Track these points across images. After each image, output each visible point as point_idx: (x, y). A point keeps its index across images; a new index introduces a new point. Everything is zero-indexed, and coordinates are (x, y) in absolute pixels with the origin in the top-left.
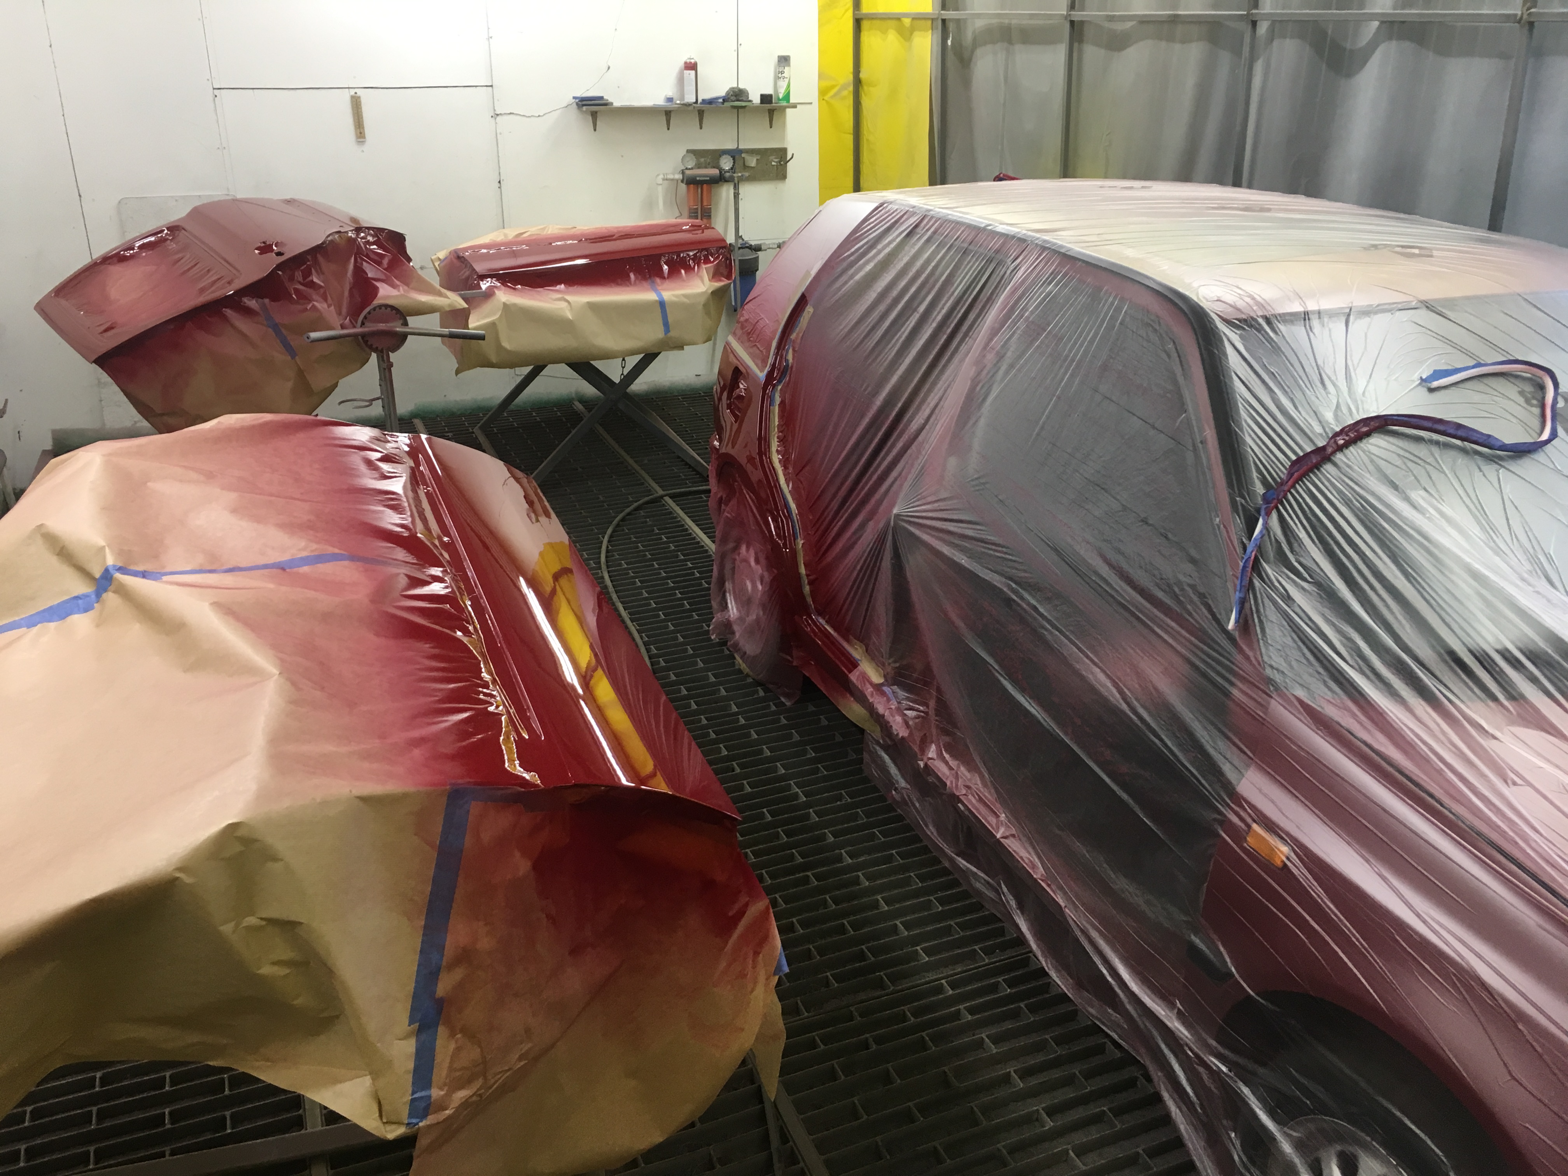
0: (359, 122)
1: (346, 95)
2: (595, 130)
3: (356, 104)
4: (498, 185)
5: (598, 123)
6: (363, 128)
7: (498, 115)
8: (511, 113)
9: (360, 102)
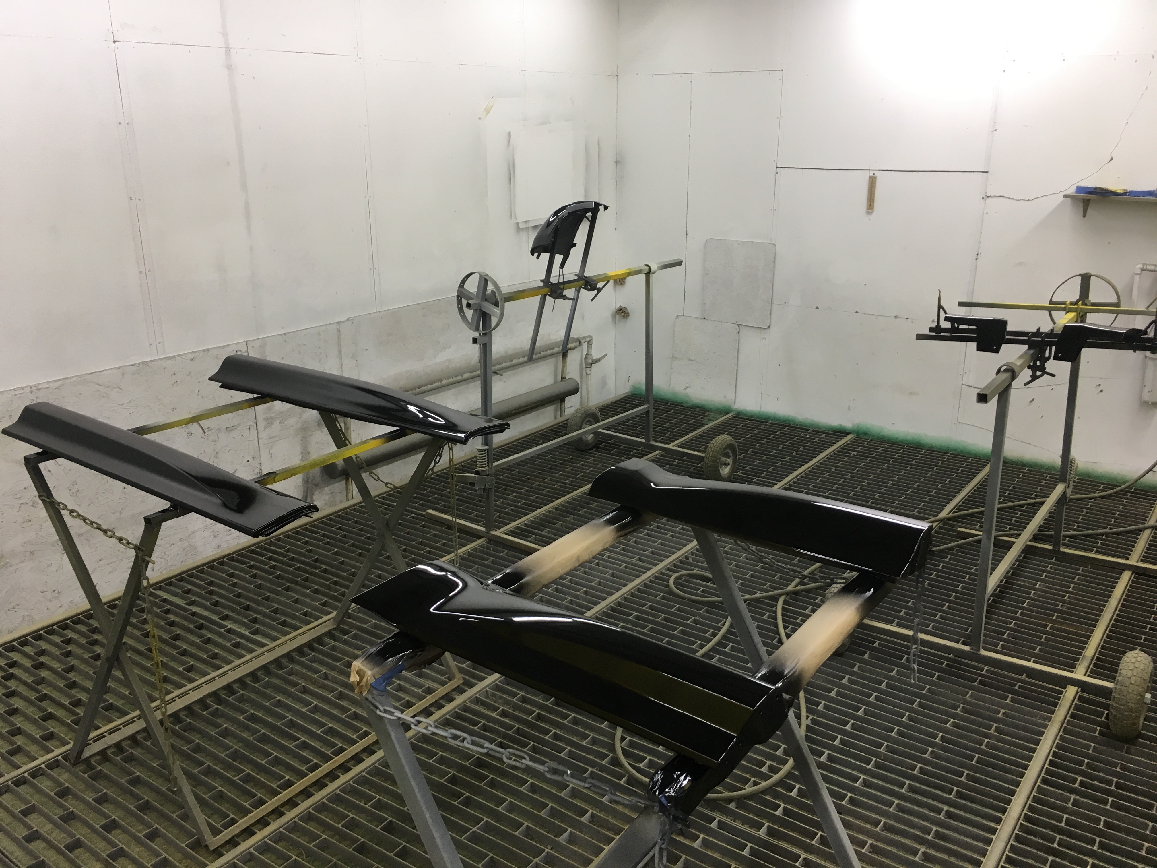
0: (871, 197)
1: (867, 175)
2: (1084, 216)
3: (872, 182)
4: (975, 257)
5: (1089, 211)
6: (873, 202)
7: (988, 197)
8: (1001, 196)
9: (875, 181)
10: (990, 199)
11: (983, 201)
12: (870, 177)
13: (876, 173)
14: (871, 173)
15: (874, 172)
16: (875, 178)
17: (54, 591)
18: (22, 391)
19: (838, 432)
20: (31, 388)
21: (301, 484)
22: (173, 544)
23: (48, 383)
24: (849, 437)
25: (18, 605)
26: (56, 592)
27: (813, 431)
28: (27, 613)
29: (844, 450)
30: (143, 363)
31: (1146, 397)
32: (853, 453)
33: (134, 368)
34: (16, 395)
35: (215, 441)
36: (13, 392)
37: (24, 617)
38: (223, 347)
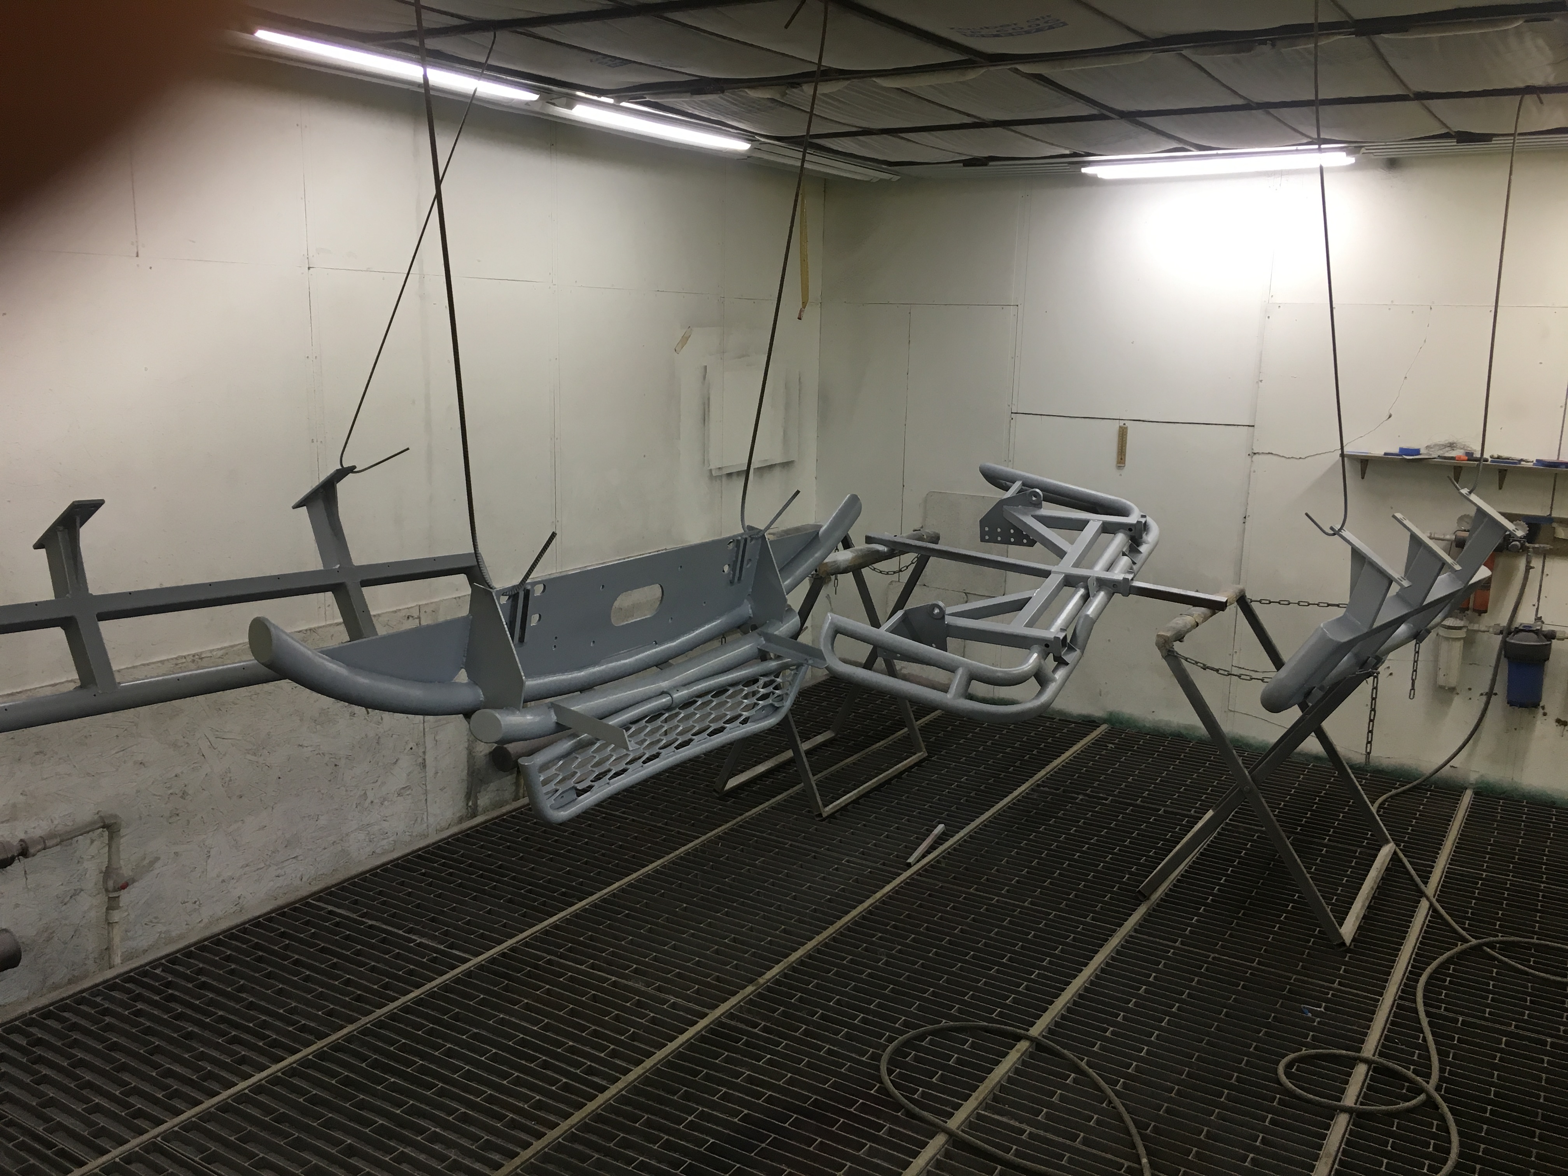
0: (1122, 447)
1: (1117, 425)
3: (1123, 433)
4: (1242, 520)
5: (1368, 471)
6: (1125, 455)
7: (1255, 454)
8: (1269, 453)
9: (1126, 432)
10: (1257, 455)
11: (1249, 458)
12: (1120, 427)
13: (1128, 423)
14: (1122, 423)
15: (1124, 422)
16: (1126, 428)
17: (195, 902)
18: (184, 660)
19: (1089, 722)
20: (194, 656)
21: (465, 778)
22: (325, 849)
23: (211, 651)
24: (1104, 727)
25: (156, 918)
26: (198, 903)
27: (1060, 720)
28: (164, 929)
29: (1098, 743)
30: (310, 630)
31: (1441, 681)
32: (1111, 745)
33: (301, 635)
34: (176, 664)
35: (379, 723)
36: (175, 662)
37: (161, 933)
38: (395, 612)
